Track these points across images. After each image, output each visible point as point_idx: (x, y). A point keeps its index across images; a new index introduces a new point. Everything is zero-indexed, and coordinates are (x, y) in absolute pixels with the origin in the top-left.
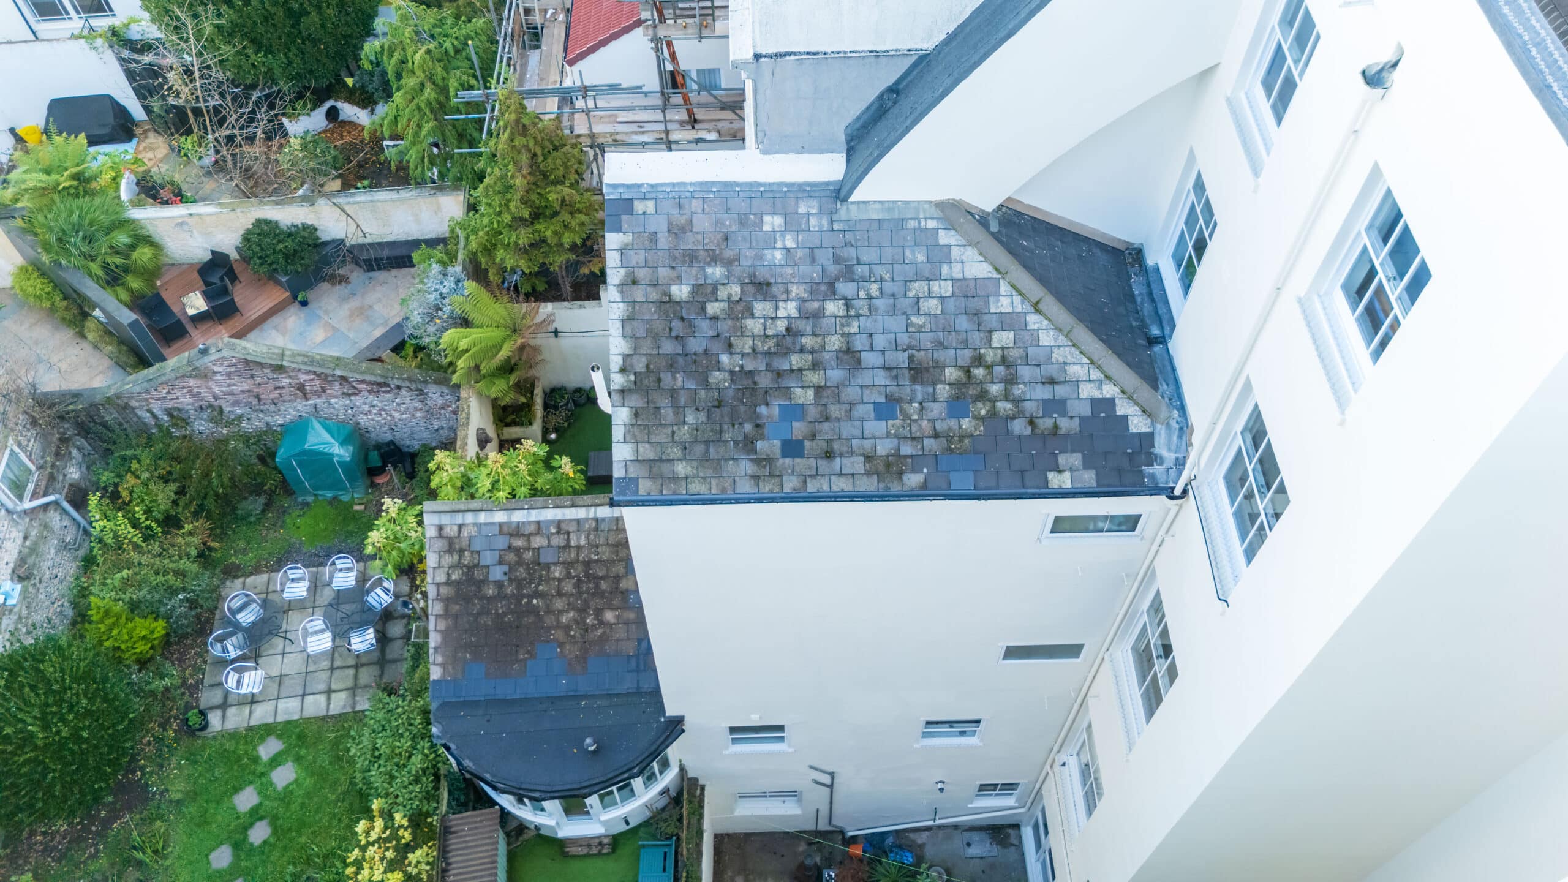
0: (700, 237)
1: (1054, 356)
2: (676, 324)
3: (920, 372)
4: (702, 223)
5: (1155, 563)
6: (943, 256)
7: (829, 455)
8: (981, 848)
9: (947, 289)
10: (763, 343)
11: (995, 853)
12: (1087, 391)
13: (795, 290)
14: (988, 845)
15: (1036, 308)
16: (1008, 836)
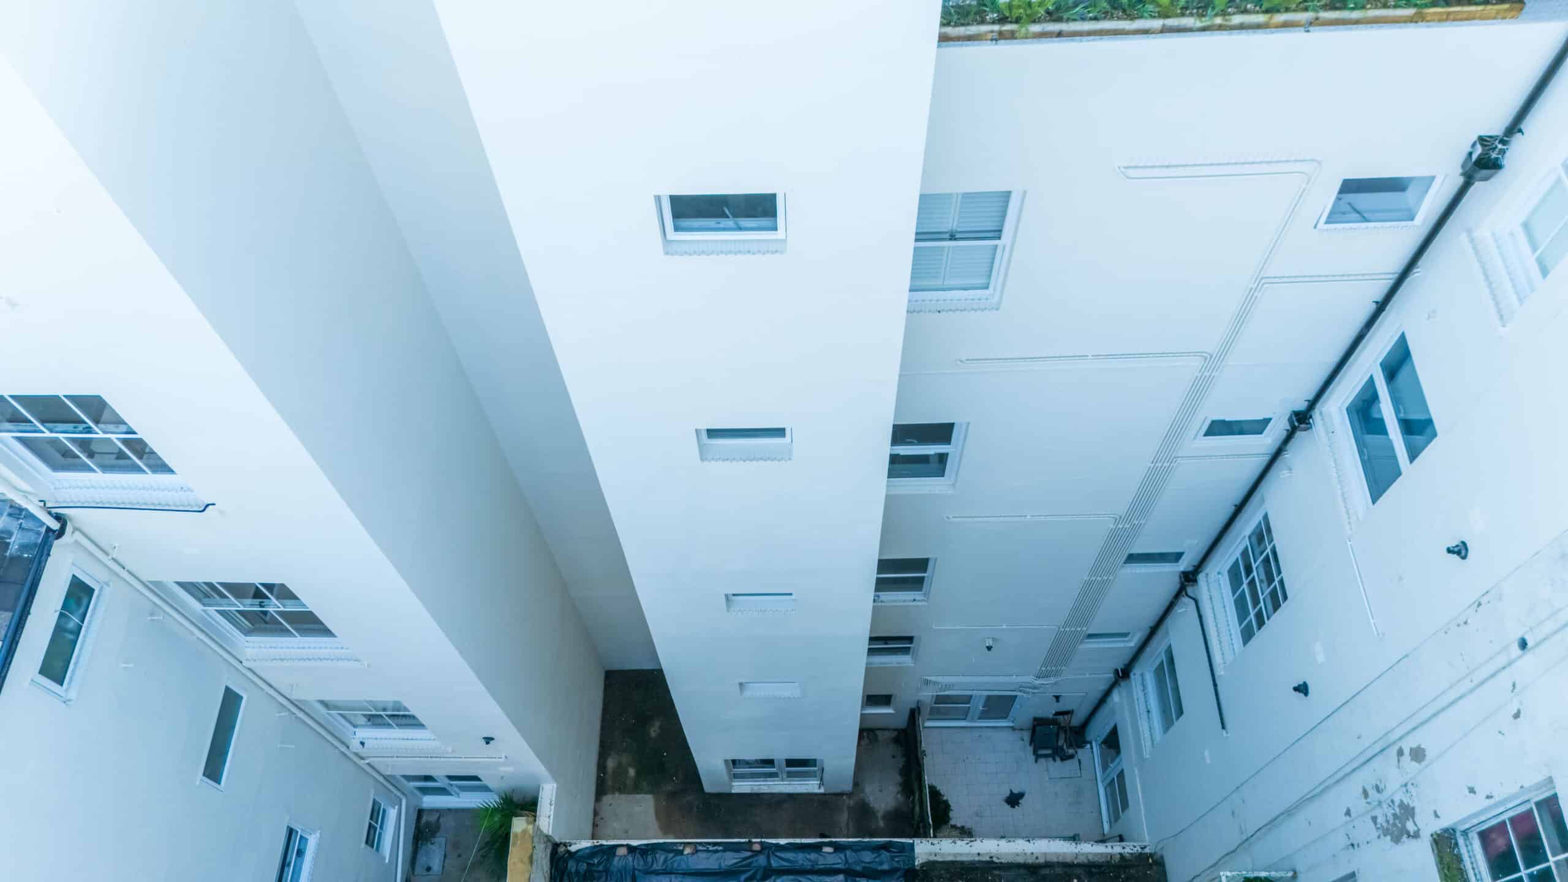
5: (144, 579)
8: (435, 855)
11: (443, 840)
14: (433, 847)
16: (428, 824)
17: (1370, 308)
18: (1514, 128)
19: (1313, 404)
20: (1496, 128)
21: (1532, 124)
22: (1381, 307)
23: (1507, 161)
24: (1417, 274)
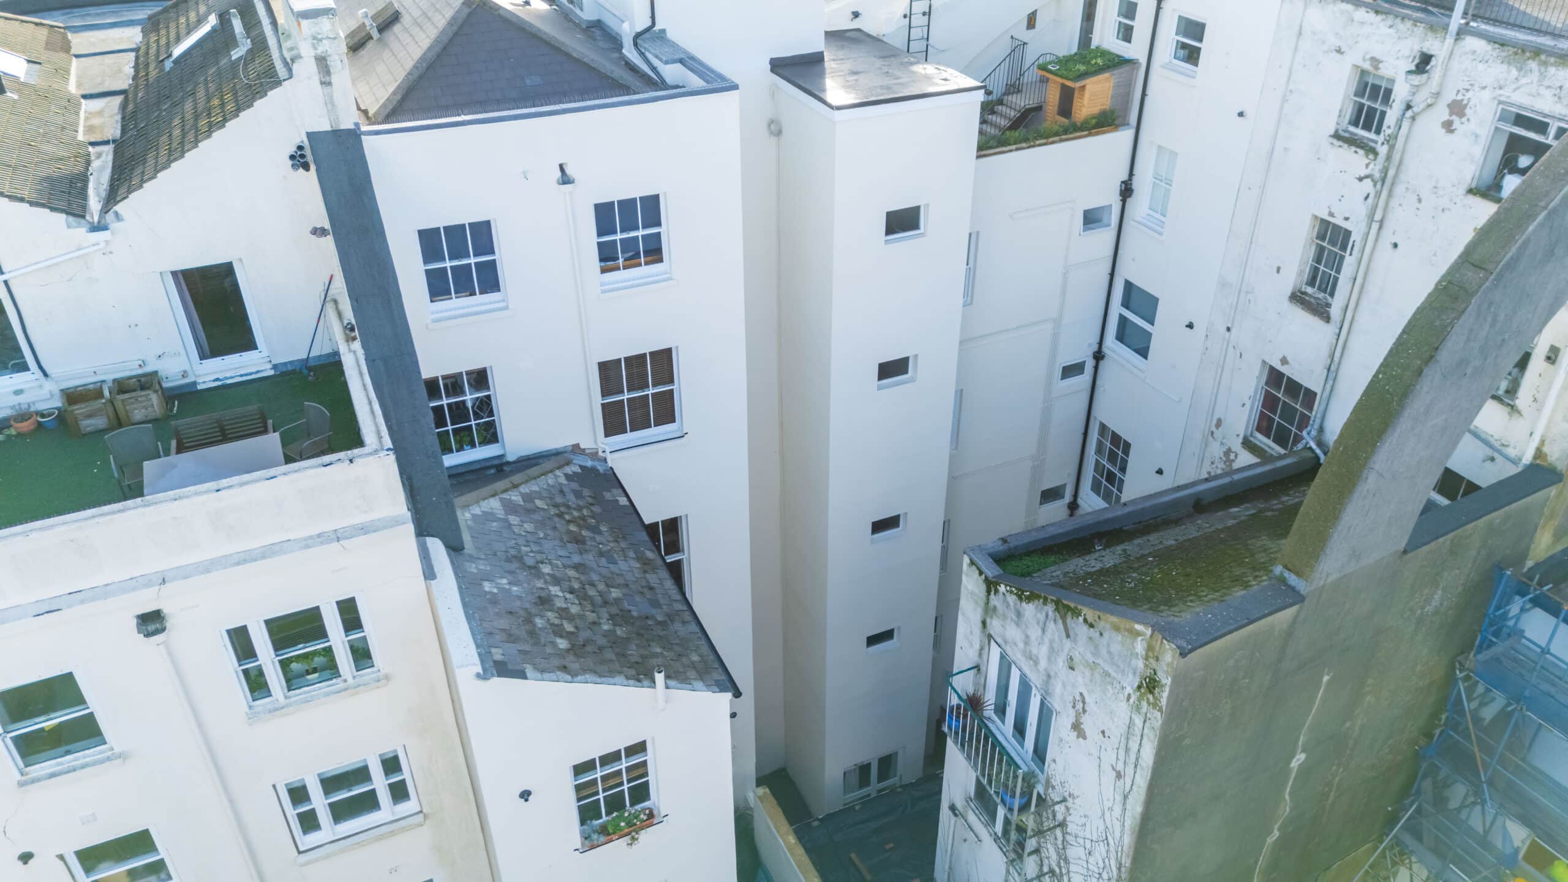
0: (513, 627)
1: (545, 487)
2: (589, 648)
3: (578, 540)
4: (504, 623)
6: (488, 516)
7: (651, 588)
9: (514, 520)
10: (585, 607)
12: (563, 480)
13: (540, 584)
15: (515, 486)
17: (1108, 277)
18: (1131, 174)
19: (1101, 343)
20: (1125, 177)
21: (1135, 172)
22: (1112, 275)
23: (1134, 187)
24: (1120, 251)
